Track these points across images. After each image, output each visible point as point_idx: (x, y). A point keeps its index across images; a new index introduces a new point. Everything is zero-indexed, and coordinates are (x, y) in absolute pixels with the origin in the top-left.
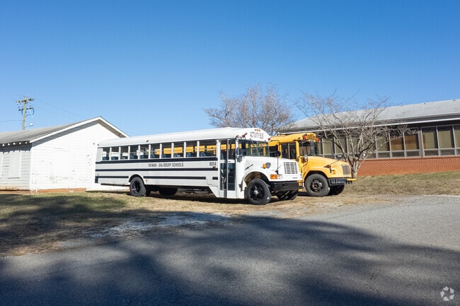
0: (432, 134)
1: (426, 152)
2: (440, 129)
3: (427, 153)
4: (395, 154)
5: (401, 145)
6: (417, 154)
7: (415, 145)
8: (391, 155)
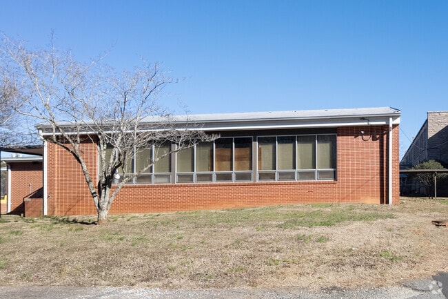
0: (270, 147)
1: (260, 174)
2: (282, 141)
3: (262, 176)
4: (220, 177)
5: (229, 163)
6: (247, 177)
7: (248, 164)
8: (214, 177)
